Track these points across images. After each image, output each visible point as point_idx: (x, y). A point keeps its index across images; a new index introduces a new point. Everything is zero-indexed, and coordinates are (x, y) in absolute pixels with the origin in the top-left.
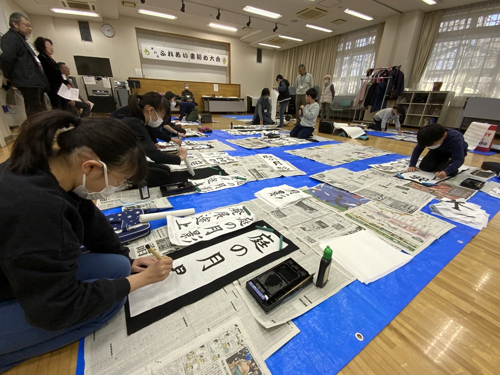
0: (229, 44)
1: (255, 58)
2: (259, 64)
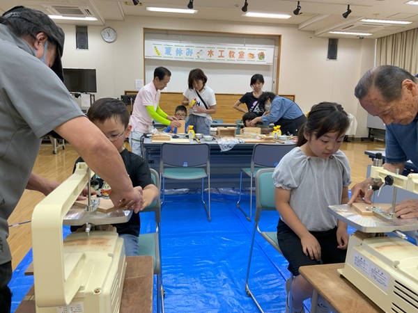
0: (280, 36)
1: (325, 52)
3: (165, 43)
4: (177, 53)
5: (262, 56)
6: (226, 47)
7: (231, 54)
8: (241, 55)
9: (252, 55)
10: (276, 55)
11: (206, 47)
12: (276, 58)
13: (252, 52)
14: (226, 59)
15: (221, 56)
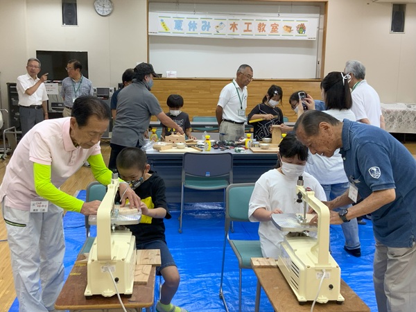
2: (398, 35)
3: (175, 15)
4: (190, 28)
5: (302, 28)
6: (255, 18)
7: (261, 27)
8: (275, 28)
9: (289, 28)
10: (322, 27)
11: (227, 19)
12: (321, 31)
13: (289, 24)
14: (255, 34)
15: (248, 30)
